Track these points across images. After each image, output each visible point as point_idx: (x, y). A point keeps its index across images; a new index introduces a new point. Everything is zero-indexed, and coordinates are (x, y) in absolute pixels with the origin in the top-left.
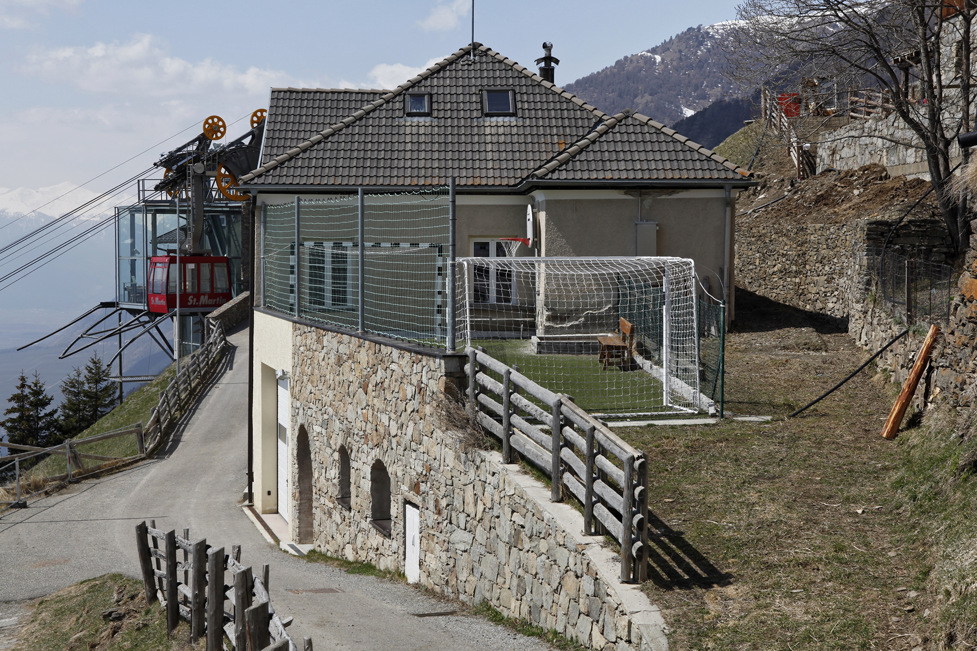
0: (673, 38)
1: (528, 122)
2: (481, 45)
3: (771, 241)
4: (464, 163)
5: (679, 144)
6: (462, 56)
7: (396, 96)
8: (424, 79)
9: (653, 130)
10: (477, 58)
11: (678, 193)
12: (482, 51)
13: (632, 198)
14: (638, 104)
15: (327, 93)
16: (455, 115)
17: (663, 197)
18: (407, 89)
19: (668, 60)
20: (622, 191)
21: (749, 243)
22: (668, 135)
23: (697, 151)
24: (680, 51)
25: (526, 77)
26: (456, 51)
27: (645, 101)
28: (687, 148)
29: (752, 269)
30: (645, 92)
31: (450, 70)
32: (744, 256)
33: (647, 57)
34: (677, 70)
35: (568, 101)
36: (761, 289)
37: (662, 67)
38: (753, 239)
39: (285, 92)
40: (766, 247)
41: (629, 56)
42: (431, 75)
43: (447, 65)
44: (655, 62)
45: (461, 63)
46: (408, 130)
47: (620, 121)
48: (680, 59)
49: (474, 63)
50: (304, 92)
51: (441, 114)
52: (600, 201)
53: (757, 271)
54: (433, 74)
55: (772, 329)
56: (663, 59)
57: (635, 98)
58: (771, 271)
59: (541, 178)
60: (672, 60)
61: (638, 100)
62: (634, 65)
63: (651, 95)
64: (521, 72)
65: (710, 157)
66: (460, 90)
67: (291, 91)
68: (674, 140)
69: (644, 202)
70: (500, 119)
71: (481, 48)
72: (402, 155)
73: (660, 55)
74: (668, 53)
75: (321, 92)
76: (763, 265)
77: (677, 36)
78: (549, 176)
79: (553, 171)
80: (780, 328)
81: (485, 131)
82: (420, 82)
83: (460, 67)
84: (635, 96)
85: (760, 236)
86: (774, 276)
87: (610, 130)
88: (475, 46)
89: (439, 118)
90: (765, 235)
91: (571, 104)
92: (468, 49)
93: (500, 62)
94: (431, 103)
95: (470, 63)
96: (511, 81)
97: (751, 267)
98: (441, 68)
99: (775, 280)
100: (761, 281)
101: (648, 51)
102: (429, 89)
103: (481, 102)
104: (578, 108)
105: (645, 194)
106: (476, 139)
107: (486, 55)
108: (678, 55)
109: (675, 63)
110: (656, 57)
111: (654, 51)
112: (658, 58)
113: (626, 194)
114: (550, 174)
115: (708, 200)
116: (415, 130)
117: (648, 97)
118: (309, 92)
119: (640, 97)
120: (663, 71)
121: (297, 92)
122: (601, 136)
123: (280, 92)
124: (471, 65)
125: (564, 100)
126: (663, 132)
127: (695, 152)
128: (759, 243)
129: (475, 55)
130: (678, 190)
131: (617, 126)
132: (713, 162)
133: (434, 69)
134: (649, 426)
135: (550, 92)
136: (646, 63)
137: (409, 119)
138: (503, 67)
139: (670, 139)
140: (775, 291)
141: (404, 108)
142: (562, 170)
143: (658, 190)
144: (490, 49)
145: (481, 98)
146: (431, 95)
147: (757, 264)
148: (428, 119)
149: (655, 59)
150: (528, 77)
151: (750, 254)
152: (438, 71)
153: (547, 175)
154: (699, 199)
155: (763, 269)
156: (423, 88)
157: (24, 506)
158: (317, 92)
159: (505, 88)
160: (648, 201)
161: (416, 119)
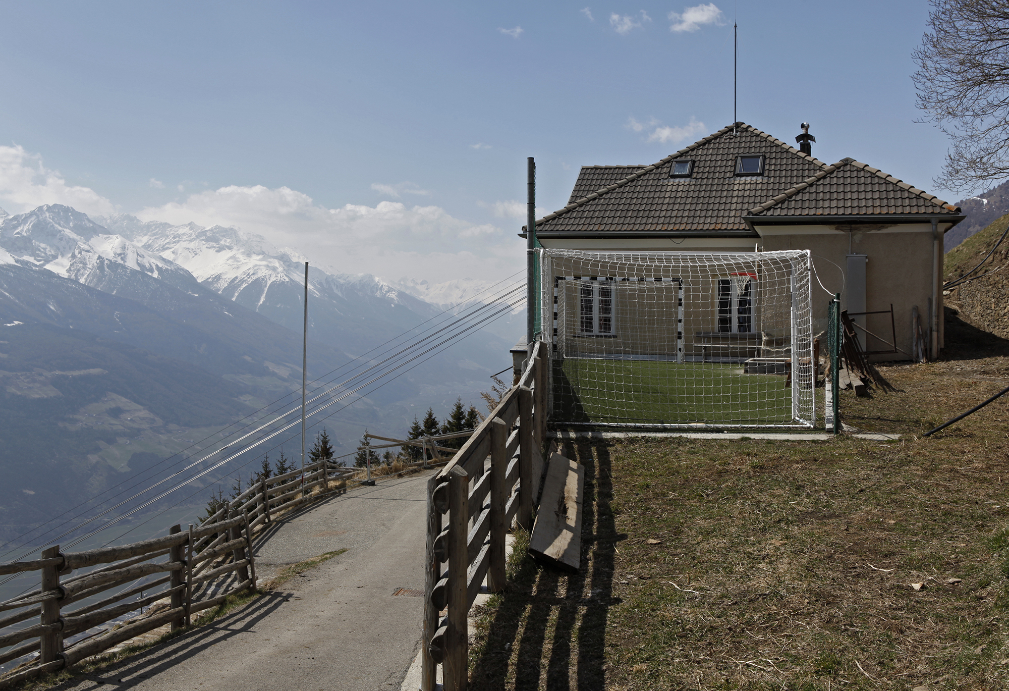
0: (996, 187)
1: (772, 180)
2: (744, 123)
3: (1002, 286)
4: (710, 213)
5: (891, 185)
6: (726, 132)
7: (665, 163)
8: (691, 150)
9: (869, 174)
10: (738, 134)
11: (887, 228)
12: (744, 128)
13: (842, 233)
14: (970, 232)
15: (624, 168)
16: (711, 175)
17: (873, 232)
18: (676, 158)
19: (992, 202)
20: (833, 227)
21: (988, 291)
22: (882, 178)
23: (908, 190)
24: (1001, 196)
25: (777, 146)
26: (722, 128)
27: (976, 230)
28: (898, 188)
29: (989, 313)
30: (976, 224)
31: (714, 143)
32: (984, 303)
33: (977, 200)
34: (999, 209)
35: (810, 163)
36: (995, 329)
37: (988, 207)
38: (990, 287)
39: (592, 169)
40: (999, 292)
41: (964, 200)
42: (698, 147)
43: (713, 139)
44: (983, 203)
45: (725, 137)
46: (669, 188)
47: (839, 168)
48: (1001, 201)
49: (736, 137)
50: (606, 169)
51: (699, 176)
52: (813, 236)
53: (993, 314)
54: (699, 146)
55: (981, 357)
56: (988, 202)
57: (968, 228)
58: (1002, 313)
59: (756, 215)
60: (995, 202)
61: (971, 229)
62: (967, 206)
63: (980, 226)
64: (773, 142)
65: (919, 195)
66: (719, 157)
67: (596, 168)
68: (887, 182)
69: (854, 237)
70: (749, 179)
71: (743, 126)
72: (659, 207)
73: (987, 199)
74: (992, 197)
75: (620, 168)
76: (997, 309)
77: (999, 186)
78: (765, 213)
79: (769, 209)
80: (989, 357)
81: (734, 187)
82: (687, 152)
83: (723, 140)
84: (969, 227)
85: (995, 283)
86: (1005, 317)
87: (828, 175)
88: (738, 125)
89: (697, 179)
90: (998, 282)
91: (812, 165)
92: (731, 127)
93: (757, 135)
94: (693, 167)
95: (732, 137)
96: (763, 149)
97: (989, 311)
98: (707, 142)
99: (1006, 320)
100: (996, 323)
101: (978, 197)
102: (693, 158)
103: (735, 166)
104: (818, 168)
105: (856, 229)
106: (725, 193)
107: (747, 131)
108: (999, 198)
109: (997, 204)
110: (984, 200)
111: (982, 196)
112: (985, 201)
113: (837, 229)
114: (765, 212)
115: (917, 234)
116: (674, 188)
117: (978, 227)
118: (610, 168)
119: (972, 227)
120: (989, 209)
121: (601, 169)
122: (819, 180)
123: (588, 169)
124: (732, 139)
125: (807, 162)
126: (877, 176)
127: (906, 192)
128: (994, 289)
129: (737, 132)
130: (887, 225)
131: (835, 172)
132: (922, 200)
133: (700, 142)
134: (743, 439)
135: (796, 156)
136: (976, 204)
137: (672, 180)
138: (759, 139)
139: (883, 181)
140: (1005, 330)
141: (669, 172)
142: (777, 209)
143: (867, 225)
144: (750, 126)
145: (736, 163)
146: (694, 162)
147: (993, 308)
148: (688, 180)
149: (983, 201)
150: (779, 145)
151: (988, 300)
152: (704, 144)
153: (762, 212)
154: (907, 234)
155: (997, 312)
156: (689, 157)
157: (372, 484)
158: (616, 168)
159: (758, 154)
160: (858, 236)
161: (677, 180)
